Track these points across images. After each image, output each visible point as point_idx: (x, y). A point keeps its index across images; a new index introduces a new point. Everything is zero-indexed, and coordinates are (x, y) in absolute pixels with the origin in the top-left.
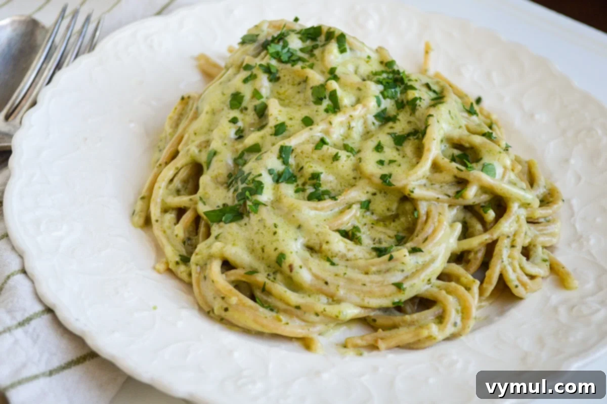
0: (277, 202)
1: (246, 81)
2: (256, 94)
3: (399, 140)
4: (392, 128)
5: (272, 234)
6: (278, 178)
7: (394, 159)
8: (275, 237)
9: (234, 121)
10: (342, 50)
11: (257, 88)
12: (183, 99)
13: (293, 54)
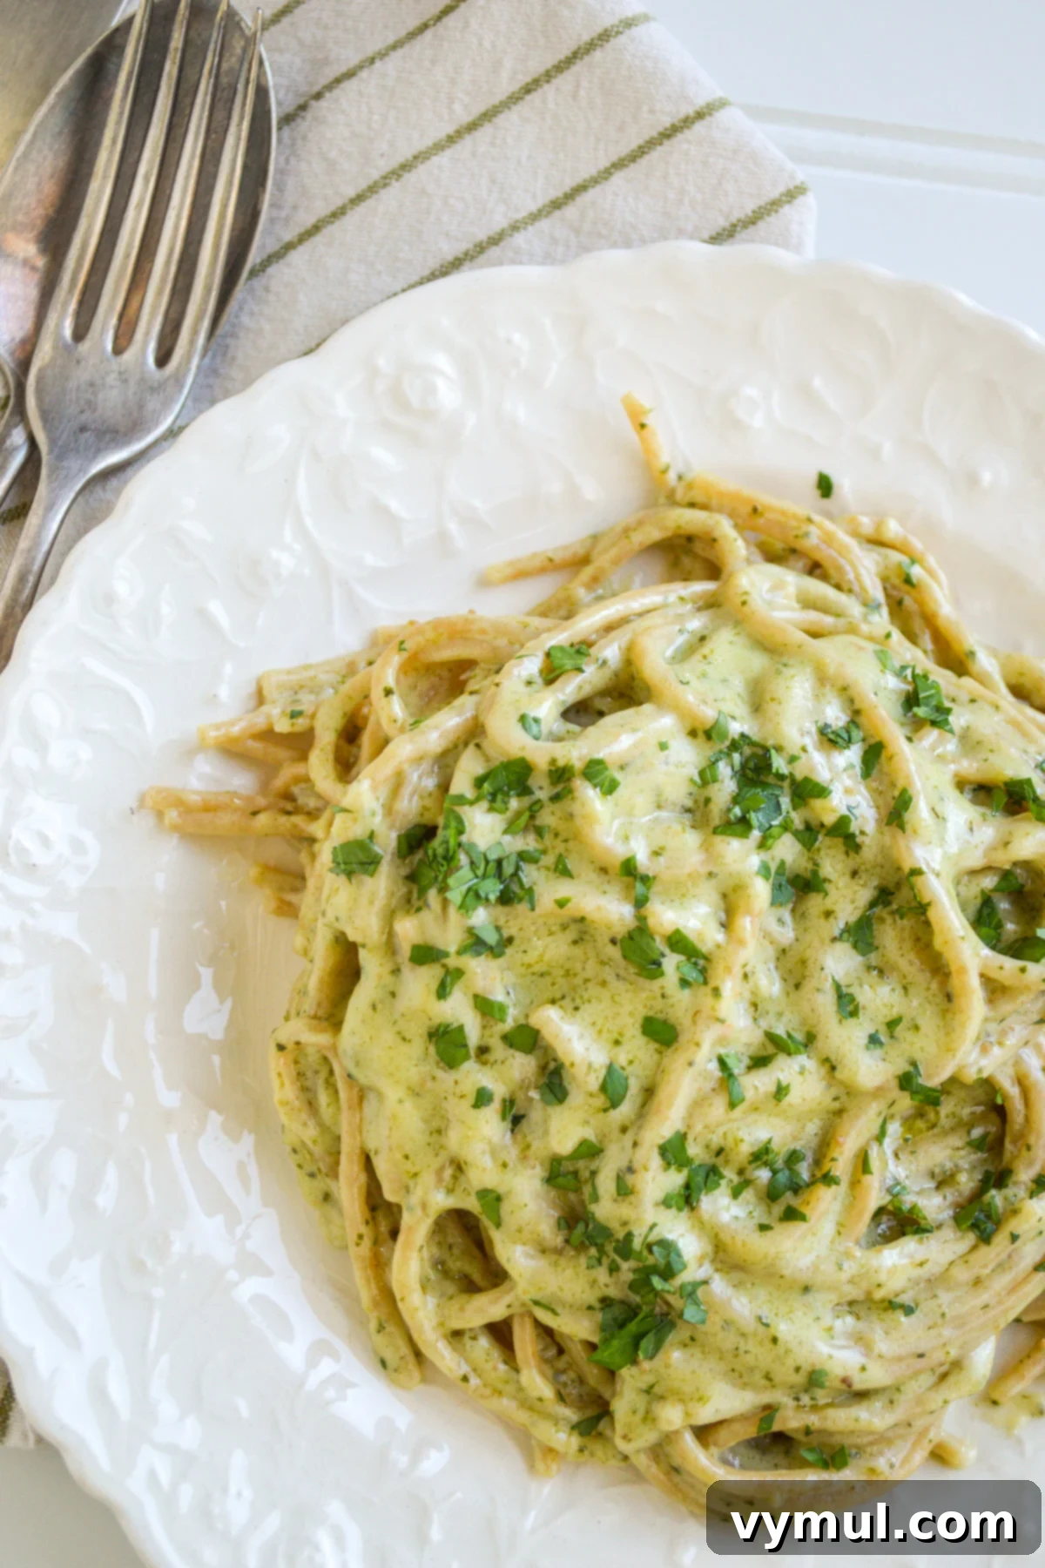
0: (722, 1255)
1: (442, 992)
2: (485, 1007)
3: (861, 935)
4: (828, 914)
5: (769, 1345)
6: (687, 1198)
7: (895, 1013)
8: (781, 1348)
9: (482, 1098)
10: (610, 788)
11: (480, 991)
12: (281, 1048)
13: (499, 862)
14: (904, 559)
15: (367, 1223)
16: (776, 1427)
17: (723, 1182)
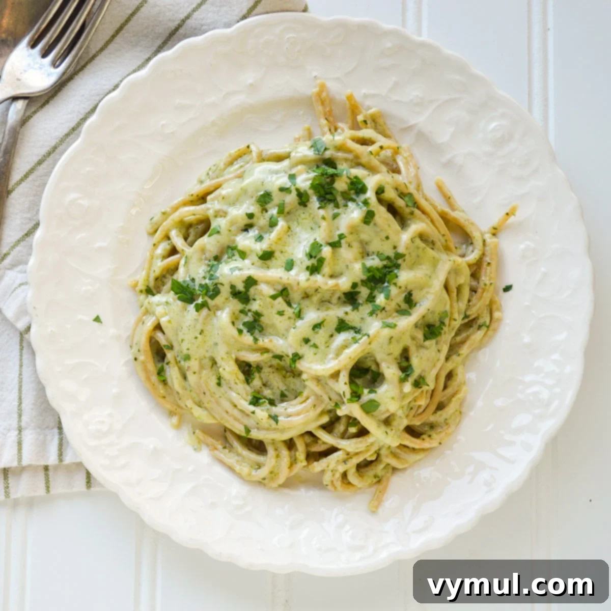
1: (281, 190)
3: (342, 326)
4: (346, 313)
5: (194, 337)
6: (236, 294)
7: (319, 345)
8: (194, 340)
9: (250, 216)
12: (248, 147)
13: (331, 193)
14: (488, 323)
15: (197, 196)
16: (166, 351)
17: (244, 306)
